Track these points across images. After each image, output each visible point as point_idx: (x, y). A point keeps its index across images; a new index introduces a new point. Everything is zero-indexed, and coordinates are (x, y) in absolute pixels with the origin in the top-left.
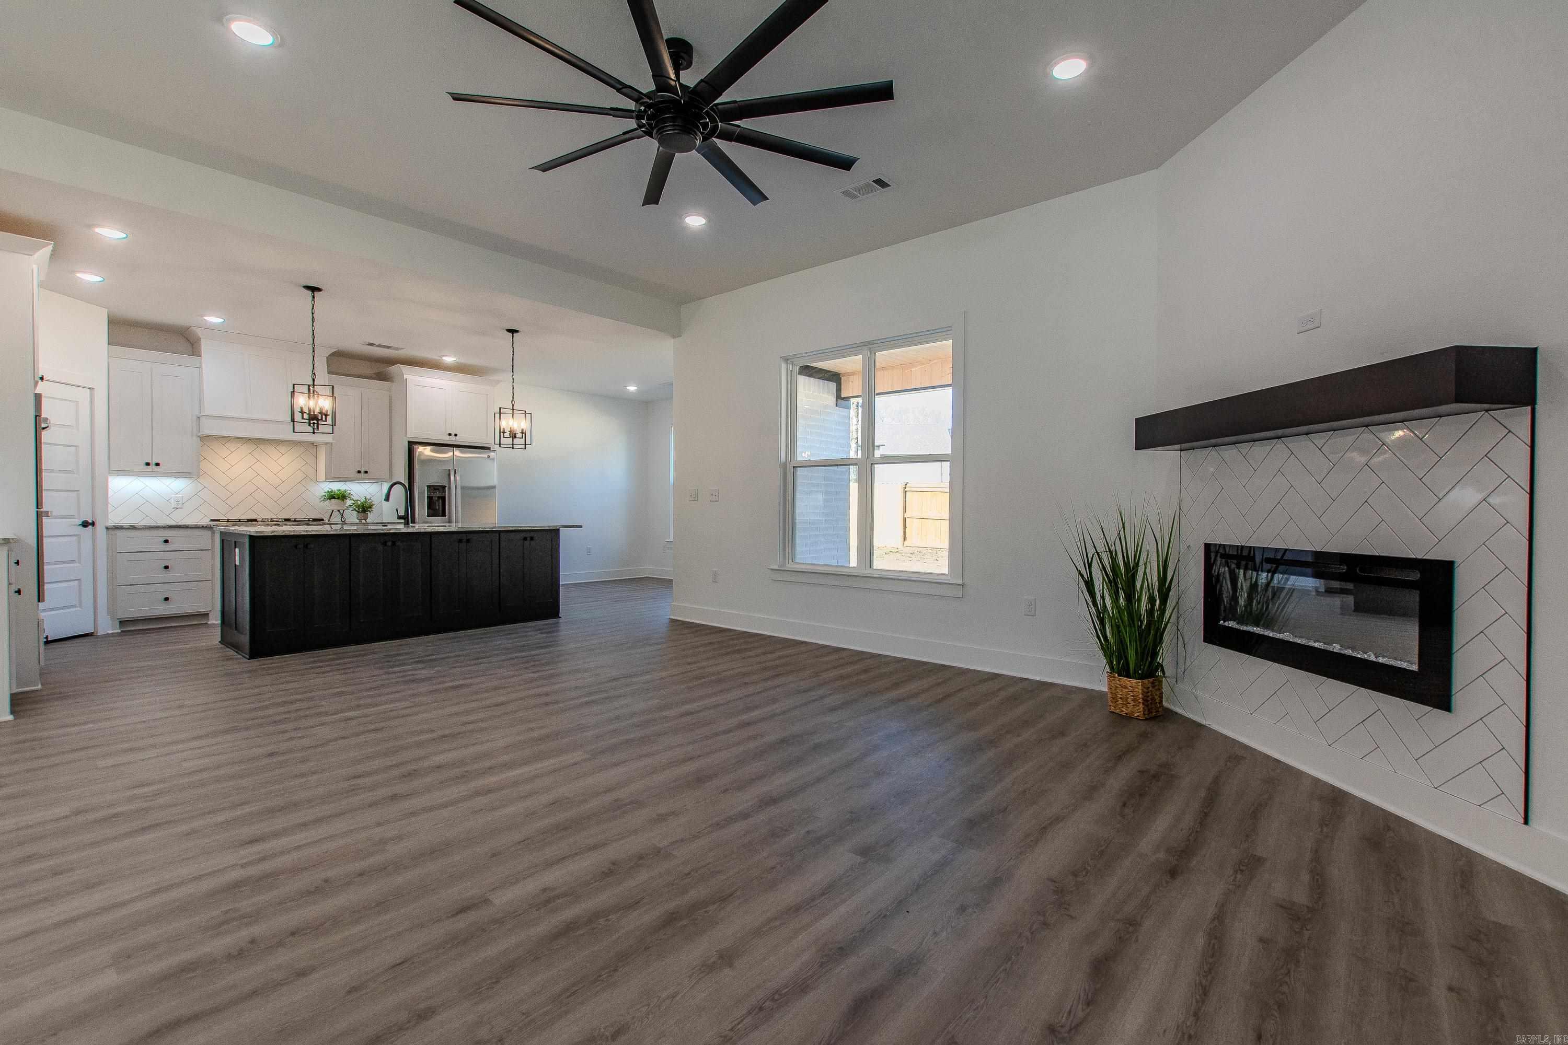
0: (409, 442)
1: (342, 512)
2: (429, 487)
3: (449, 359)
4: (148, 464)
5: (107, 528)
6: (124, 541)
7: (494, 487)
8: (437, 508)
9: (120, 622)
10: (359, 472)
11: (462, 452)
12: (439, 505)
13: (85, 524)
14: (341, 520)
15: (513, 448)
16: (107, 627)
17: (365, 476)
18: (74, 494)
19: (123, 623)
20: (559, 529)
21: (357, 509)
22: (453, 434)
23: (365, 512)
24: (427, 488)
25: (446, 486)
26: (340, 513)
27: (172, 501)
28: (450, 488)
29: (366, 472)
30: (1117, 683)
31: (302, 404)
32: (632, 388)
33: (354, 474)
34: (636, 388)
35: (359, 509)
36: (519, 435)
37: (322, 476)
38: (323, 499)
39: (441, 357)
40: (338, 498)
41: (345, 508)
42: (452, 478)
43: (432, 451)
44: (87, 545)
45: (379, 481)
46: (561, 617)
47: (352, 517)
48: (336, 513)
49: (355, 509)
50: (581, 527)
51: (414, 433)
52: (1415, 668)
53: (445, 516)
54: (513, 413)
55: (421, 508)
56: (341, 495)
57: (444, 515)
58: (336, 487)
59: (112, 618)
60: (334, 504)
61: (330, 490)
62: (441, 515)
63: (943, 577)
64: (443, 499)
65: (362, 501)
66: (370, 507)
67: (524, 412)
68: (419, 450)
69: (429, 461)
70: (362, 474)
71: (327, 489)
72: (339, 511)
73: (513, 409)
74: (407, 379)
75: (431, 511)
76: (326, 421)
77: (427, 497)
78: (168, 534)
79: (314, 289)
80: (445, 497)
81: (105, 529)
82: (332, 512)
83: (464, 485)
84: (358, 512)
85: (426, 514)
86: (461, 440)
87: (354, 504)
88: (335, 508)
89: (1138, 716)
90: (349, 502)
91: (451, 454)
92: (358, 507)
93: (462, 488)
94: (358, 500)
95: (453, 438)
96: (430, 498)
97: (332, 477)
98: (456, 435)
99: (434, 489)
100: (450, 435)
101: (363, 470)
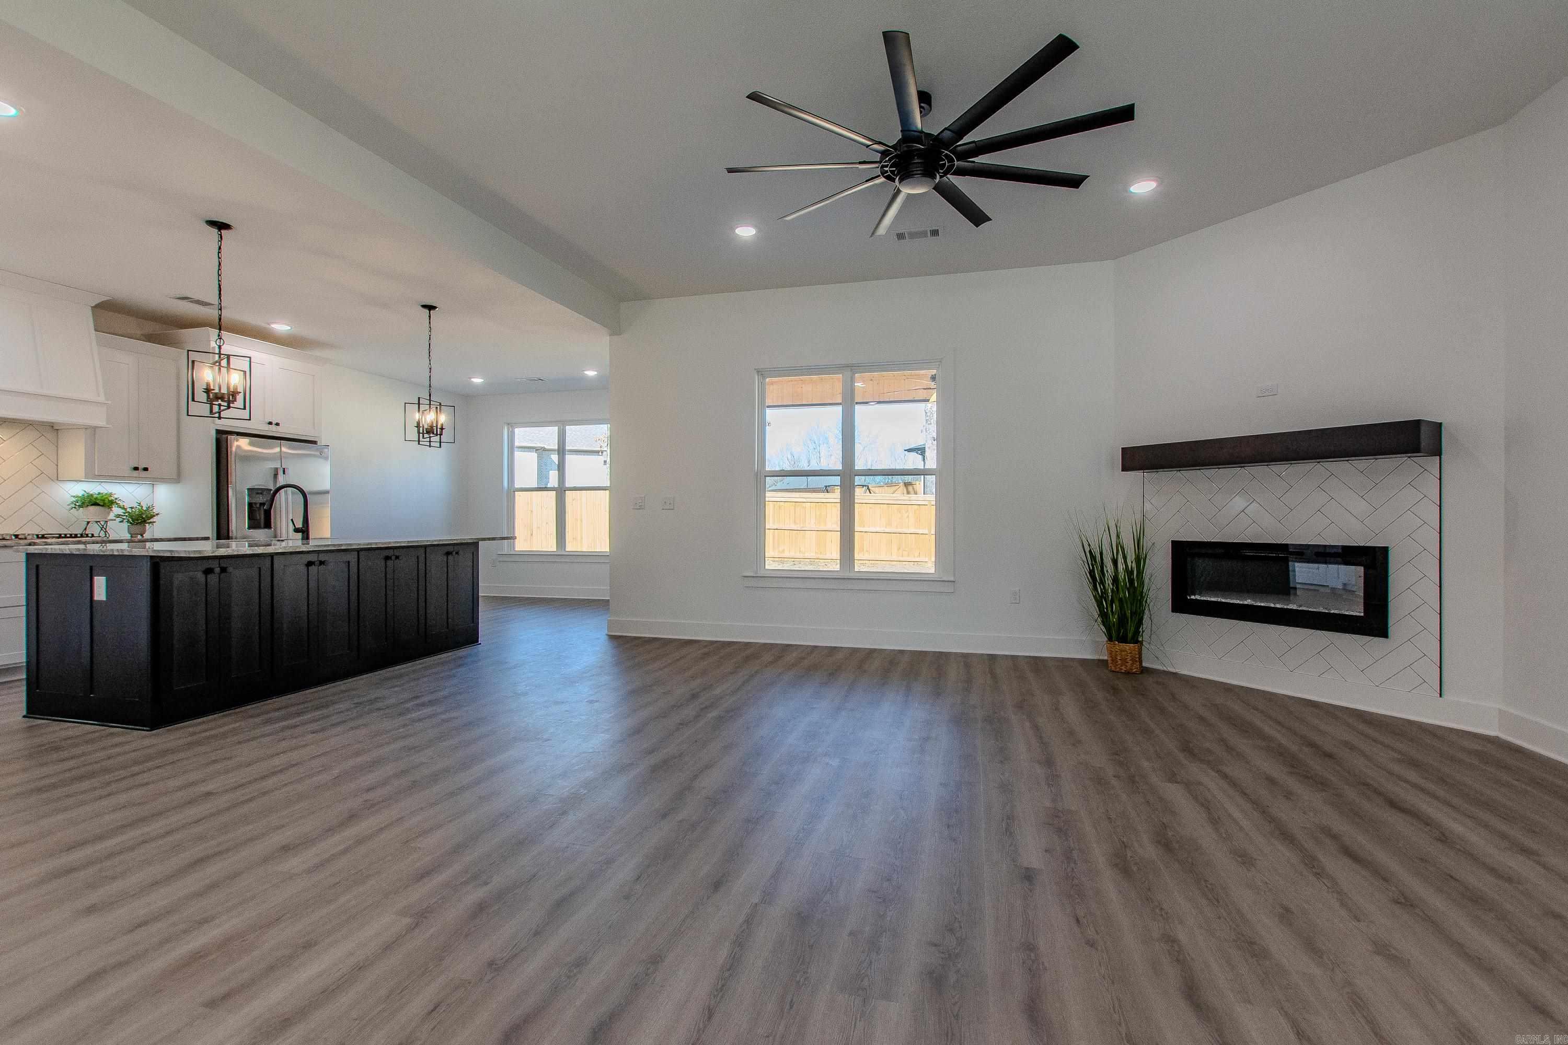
0: (217, 431)
1: (104, 523)
2: (249, 489)
3: (281, 327)
7: (327, 492)
8: (259, 517)
10: (136, 469)
11: (289, 448)
12: (261, 513)
14: (103, 535)
17: (144, 474)
21: (128, 520)
22: (274, 422)
23: (141, 525)
24: (248, 491)
25: (272, 490)
26: (101, 525)
29: (146, 469)
30: (1117, 649)
32: (477, 381)
33: (126, 470)
34: (483, 380)
35: (131, 520)
37: (77, 473)
38: (74, 505)
39: (268, 323)
40: (99, 505)
41: (110, 517)
42: (280, 479)
43: (251, 444)
46: (480, 644)
47: (120, 530)
48: (96, 525)
49: (125, 520)
52: (1362, 614)
53: (272, 531)
54: (430, 404)
55: (238, 520)
56: (104, 500)
57: (268, 525)
58: (95, 488)
60: (92, 513)
61: (86, 494)
62: (262, 524)
63: (931, 576)
65: (137, 509)
66: (149, 517)
67: (439, 404)
68: (236, 444)
69: (247, 458)
70: (140, 472)
71: (81, 492)
72: (99, 522)
73: (429, 400)
75: (253, 522)
77: (247, 504)
79: (221, 226)
82: (89, 524)
84: (131, 524)
85: (247, 527)
86: (286, 429)
87: (122, 512)
88: (93, 518)
89: (1136, 671)
90: (116, 510)
91: (278, 450)
92: (130, 516)
94: (129, 508)
95: (273, 427)
96: (250, 505)
97: (91, 475)
98: (277, 424)
99: (258, 493)
100: (270, 423)
101: (141, 466)
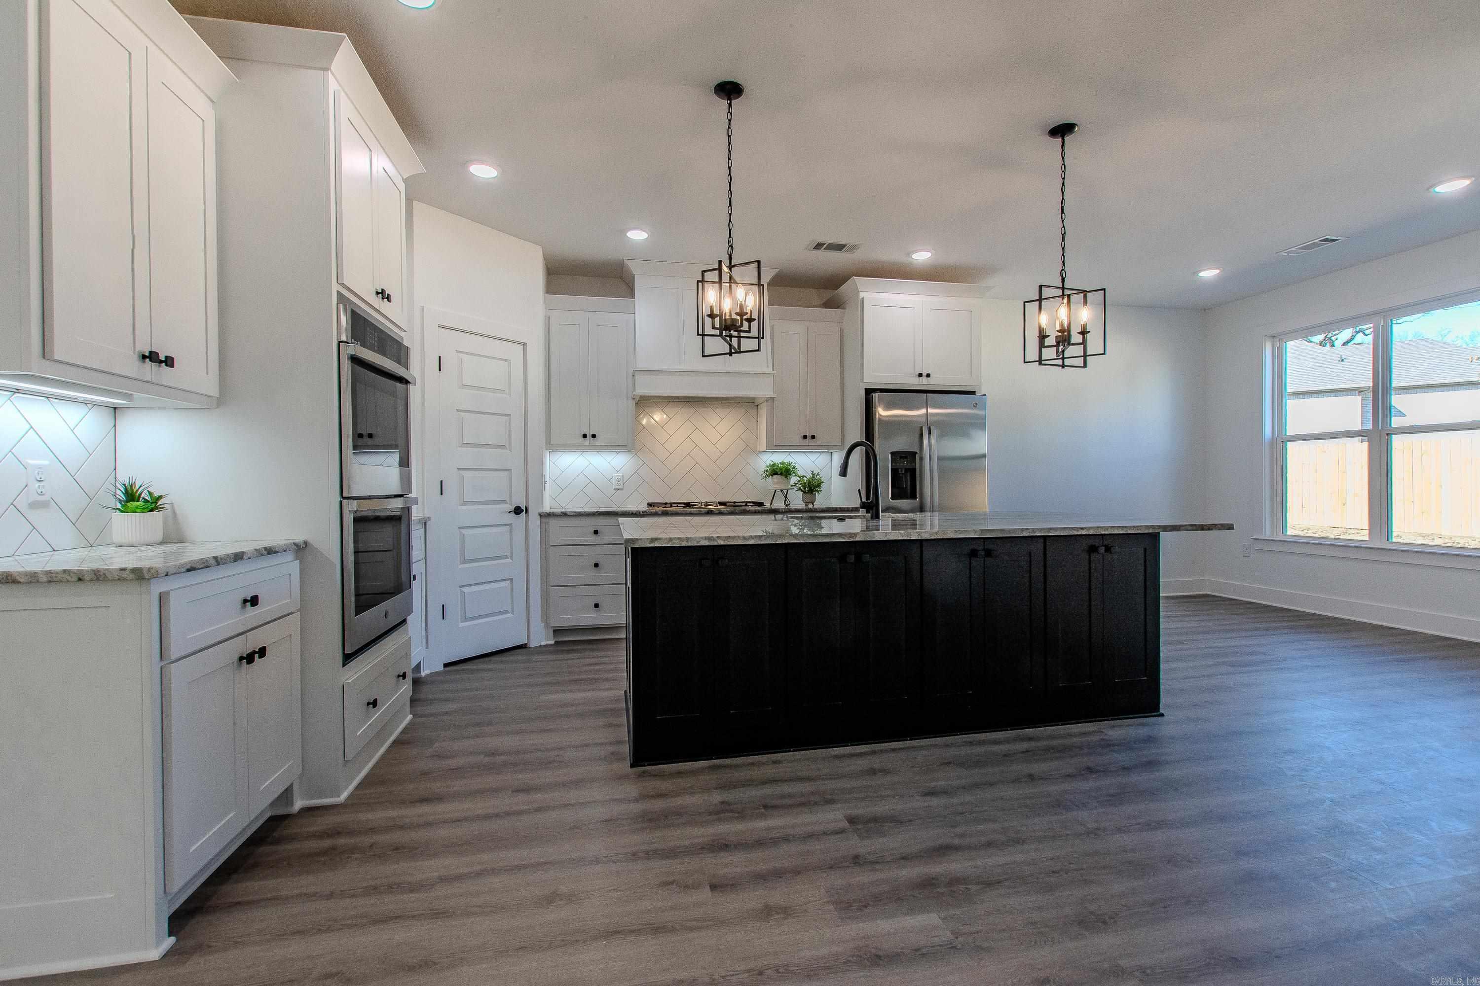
0: (866, 389)
1: (785, 491)
2: (892, 453)
3: (922, 257)
4: (585, 436)
5: (540, 515)
6: (559, 531)
7: (983, 456)
8: (904, 486)
9: (554, 631)
10: (805, 437)
12: (906, 482)
13: (518, 511)
14: (785, 502)
15: (1063, 366)
16: (541, 638)
17: (811, 441)
18: (507, 473)
19: (557, 632)
20: (1159, 533)
21: (802, 488)
22: (924, 374)
23: (812, 493)
24: (892, 456)
25: (916, 453)
26: (783, 493)
27: (613, 481)
28: (921, 459)
29: (813, 437)
31: (712, 302)
33: (797, 439)
35: (805, 489)
36: (1076, 338)
37: (763, 446)
38: (764, 475)
39: (909, 254)
40: (781, 474)
41: (790, 486)
42: (926, 441)
44: (519, 537)
45: (828, 448)
46: (1162, 715)
47: (797, 498)
48: (779, 493)
49: (800, 489)
50: (1230, 527)
51: (875, 376)
53: (916, 499)
54: (1064, 296)
55: (883, 488)
56: (784, 469)
57: (913, 496)
58: (779, 458)
59: (547, 626)
60: (774, 483)
61: (772, 463)
62: (909, 496)
64: (913, 472)
65: (809, 477)
66: (819, 486)
70: (809, 440)
71: (769, 462)
72: (782, 490)
73: (1063, 288)
74: (863, 298)
75: (896, 491)
76: (749, 331)
77: (892, 469)
78: (600, 522)
79: (730, 91)
80: (915, 470)
81: (539, 517)
82: (775, 492)
83: (942, 454)
84: (804, 492)
85: (890, 496)
86: (937, 381)
87: (799, 481)
88: (778, 487)
90: (794, 479)
92: (804, 485)
93: (940, 459)
94: (804, 476)
95: (924, 380)
96: (894, 471)
97: (774, 446)
98: (928, 375)
99: (901, 457)
100: (920, 375)
101: (809, 435)
